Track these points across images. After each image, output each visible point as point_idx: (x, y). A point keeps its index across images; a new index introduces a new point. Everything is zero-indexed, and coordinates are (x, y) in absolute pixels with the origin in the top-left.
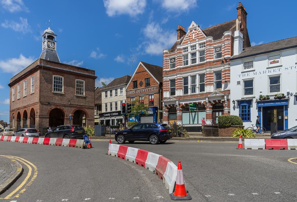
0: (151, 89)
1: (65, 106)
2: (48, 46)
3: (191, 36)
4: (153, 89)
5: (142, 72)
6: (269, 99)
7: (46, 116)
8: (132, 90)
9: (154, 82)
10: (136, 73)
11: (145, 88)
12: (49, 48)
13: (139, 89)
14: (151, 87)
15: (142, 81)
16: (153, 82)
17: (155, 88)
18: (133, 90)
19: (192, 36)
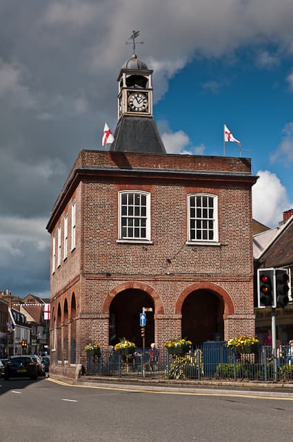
1: (155, 280)
2: (128, 106)
7: (98, 313)
12: (131, 110)
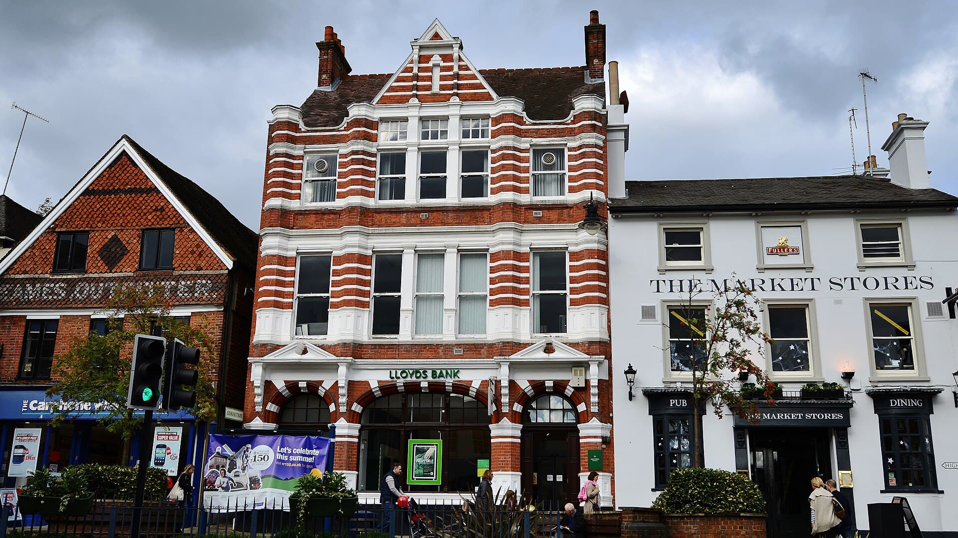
0: (174, 290)
3: (424, 79)
4: (191, 289)
5: (131, 191)
6: (778, 393)
8: (43, 281)
9: (200, 255)
10: (87, 192)
11: (136, 280)
13: (97, 281)
14: (177, 279)
15: (123, 237)
16: (193, 252)
17: (203, 285)
18: (55, 281)
19: (430, 79)
